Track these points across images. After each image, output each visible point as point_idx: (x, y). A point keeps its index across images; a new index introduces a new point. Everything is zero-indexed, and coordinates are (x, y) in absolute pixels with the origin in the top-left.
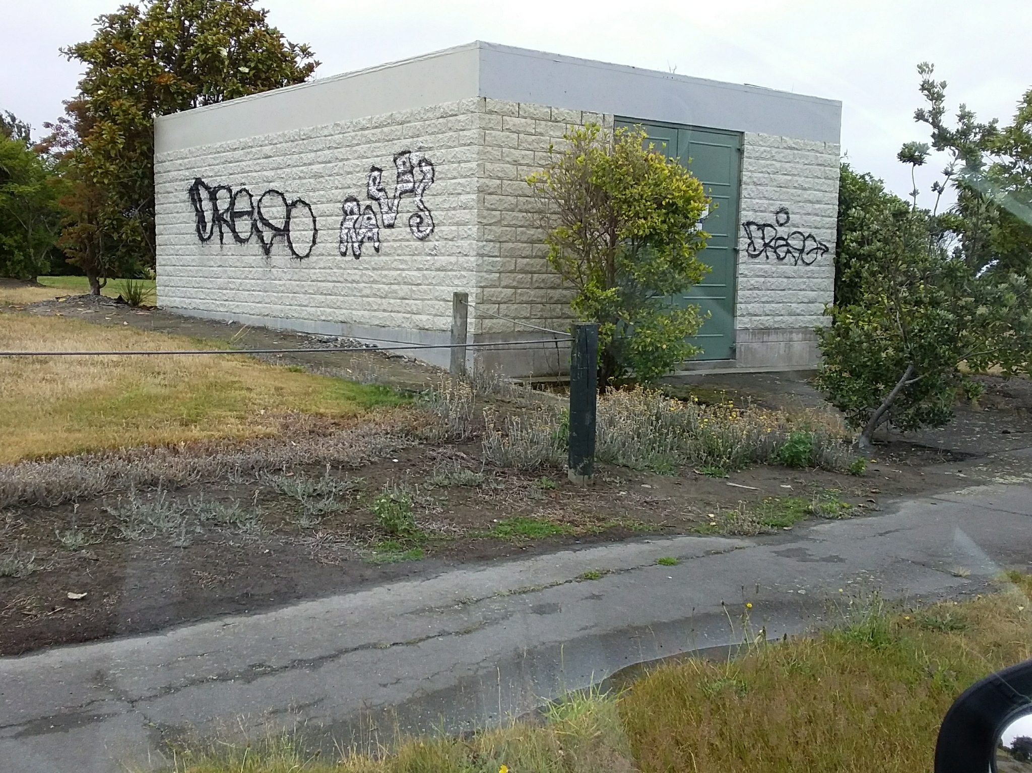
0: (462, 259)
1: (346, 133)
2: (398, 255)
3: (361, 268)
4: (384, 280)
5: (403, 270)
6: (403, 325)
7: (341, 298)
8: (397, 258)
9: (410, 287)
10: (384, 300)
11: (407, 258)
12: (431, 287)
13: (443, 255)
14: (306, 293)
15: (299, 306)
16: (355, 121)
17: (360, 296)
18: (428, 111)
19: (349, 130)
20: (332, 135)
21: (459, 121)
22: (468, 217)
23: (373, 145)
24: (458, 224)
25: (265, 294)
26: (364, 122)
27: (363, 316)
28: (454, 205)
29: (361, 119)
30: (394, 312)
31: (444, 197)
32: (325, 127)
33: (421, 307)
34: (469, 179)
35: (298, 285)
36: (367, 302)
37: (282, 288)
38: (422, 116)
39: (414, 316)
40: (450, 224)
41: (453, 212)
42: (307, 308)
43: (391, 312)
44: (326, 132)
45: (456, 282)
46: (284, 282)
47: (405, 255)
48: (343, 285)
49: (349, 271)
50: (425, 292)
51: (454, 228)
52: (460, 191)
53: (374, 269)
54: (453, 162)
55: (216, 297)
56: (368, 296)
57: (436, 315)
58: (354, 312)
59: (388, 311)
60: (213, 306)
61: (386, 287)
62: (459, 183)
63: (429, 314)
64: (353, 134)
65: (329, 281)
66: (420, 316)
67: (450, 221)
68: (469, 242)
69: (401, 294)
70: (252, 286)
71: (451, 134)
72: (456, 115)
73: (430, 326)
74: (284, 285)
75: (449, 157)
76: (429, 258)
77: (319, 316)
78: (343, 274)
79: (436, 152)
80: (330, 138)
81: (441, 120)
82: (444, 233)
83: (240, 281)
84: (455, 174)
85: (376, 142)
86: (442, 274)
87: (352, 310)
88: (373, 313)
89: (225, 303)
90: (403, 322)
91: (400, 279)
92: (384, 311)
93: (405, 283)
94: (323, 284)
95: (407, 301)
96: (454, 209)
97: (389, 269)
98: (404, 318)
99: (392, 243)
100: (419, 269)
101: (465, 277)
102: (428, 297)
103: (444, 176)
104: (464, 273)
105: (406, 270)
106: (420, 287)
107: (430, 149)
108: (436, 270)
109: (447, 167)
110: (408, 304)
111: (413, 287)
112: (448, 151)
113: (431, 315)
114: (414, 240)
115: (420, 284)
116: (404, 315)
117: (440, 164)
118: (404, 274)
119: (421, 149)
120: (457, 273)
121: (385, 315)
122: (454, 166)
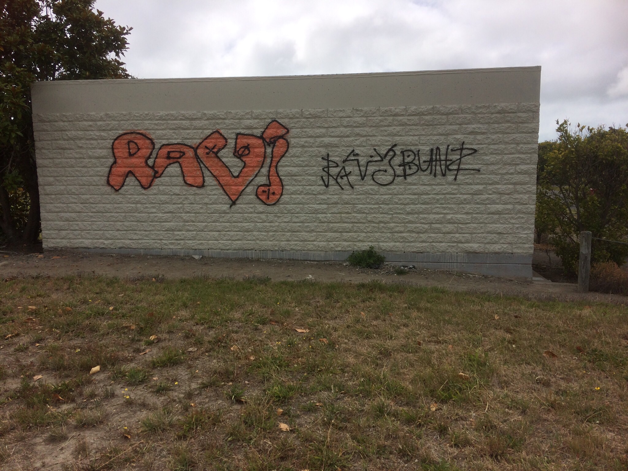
0: (518, 207)
1: (371, 116)
2: (441, 204)
3: (392, 213)
4: (422, 221)
5: (447, 214)
6: (448, 251)
7: (364, 234)
8: (439, 206)
9: (456, 225)
10: (421, 235)
11: (452, 206)
12: (482, 225)
13: (498, 204)
14: (313, 231)
15: (302, 241)
16: (383, 109)
17: (390, 233)
18: (481, 108)
19: (374, 115)
20: (350, 117)
21: (519, 117)
22: (528, 179)
23: (408, 127)
24: (515, 184)
25: (246, 233)
26: (397, 110)
27: (394, 246)
28: (511, 171)
29: (393, 108)
30: (437, 242)
31: (499, 166)
32: (341, 111)
33: (470, 238)
34: (529, 155)
35: (299, 226)
36: (400, 236)
37: (274, 229)
38: (473, 110)
39: (460, 245)
40: (505, 184)
41: (510, 176)
42: (315, 243)
43: (433, 242)
44: (341, 114)
45: (513, 221)
46: (277, 224)
47: (449, 203)
48: (367, 225)
49: (375, 215)
50: (475, 228)
51: (511, 186)
52: (518, 163)
53: (409, 213)
54: (512, 143)
55: (162, 237)
56: (401, 232)
57: (488, 243)
58: (381, 244)
59: (428, 242)
60: (156, 244)
61: (426, 226)
62: (518, 157)
63: (479, 243)
64: (380, 118)
65: (346, 222)
66: (470, 245)
67: (506, 182)
68: (528, 196)
69: (444, 230)
70: (225, 227)
71: (509, 125)
72: (515, 113)
73: (482, 250)
74: (278, 226)
75: (506, 140)
76: (479, 206)
77: (332, 248)
78: (367, 217)
79: (490, 136)
80: (348, 119)
81: (498, 115)
82: (500, 190)
83: (206, 224)
84: (513, 151)
85: (412, 125)
86: (496, 217)
87: (379, 242)
88: (408, 244)
89: (179, 242)
90: (447, 249)
91: (444, 220)
92: (423, 242)
93: (450, 223)
94: (338, 225)
95: (452, 235)
96: (512, 174)
97: (429, 214)
98: (449, 246)
99: (434, 196)
100: (467, 213)
101: (523, 218)
102: (478, 231)
103: (499, 152)
104: (521, 216)
105: (452, 214)
106: (468, 225)
107: (483, 133)
108: (489, 214)
109: (503, 146)
110: (454, 237)
111: (460, 225)
112: (505, 135)
113: (482, 243)
114: (461, 194)
115: (469, 223)
116: (449, 244)
117: (495, 144)
118: (449, 217)
119: (471, 133)
120: (513, 215)
121: (424, 244)
122: (513, 146)
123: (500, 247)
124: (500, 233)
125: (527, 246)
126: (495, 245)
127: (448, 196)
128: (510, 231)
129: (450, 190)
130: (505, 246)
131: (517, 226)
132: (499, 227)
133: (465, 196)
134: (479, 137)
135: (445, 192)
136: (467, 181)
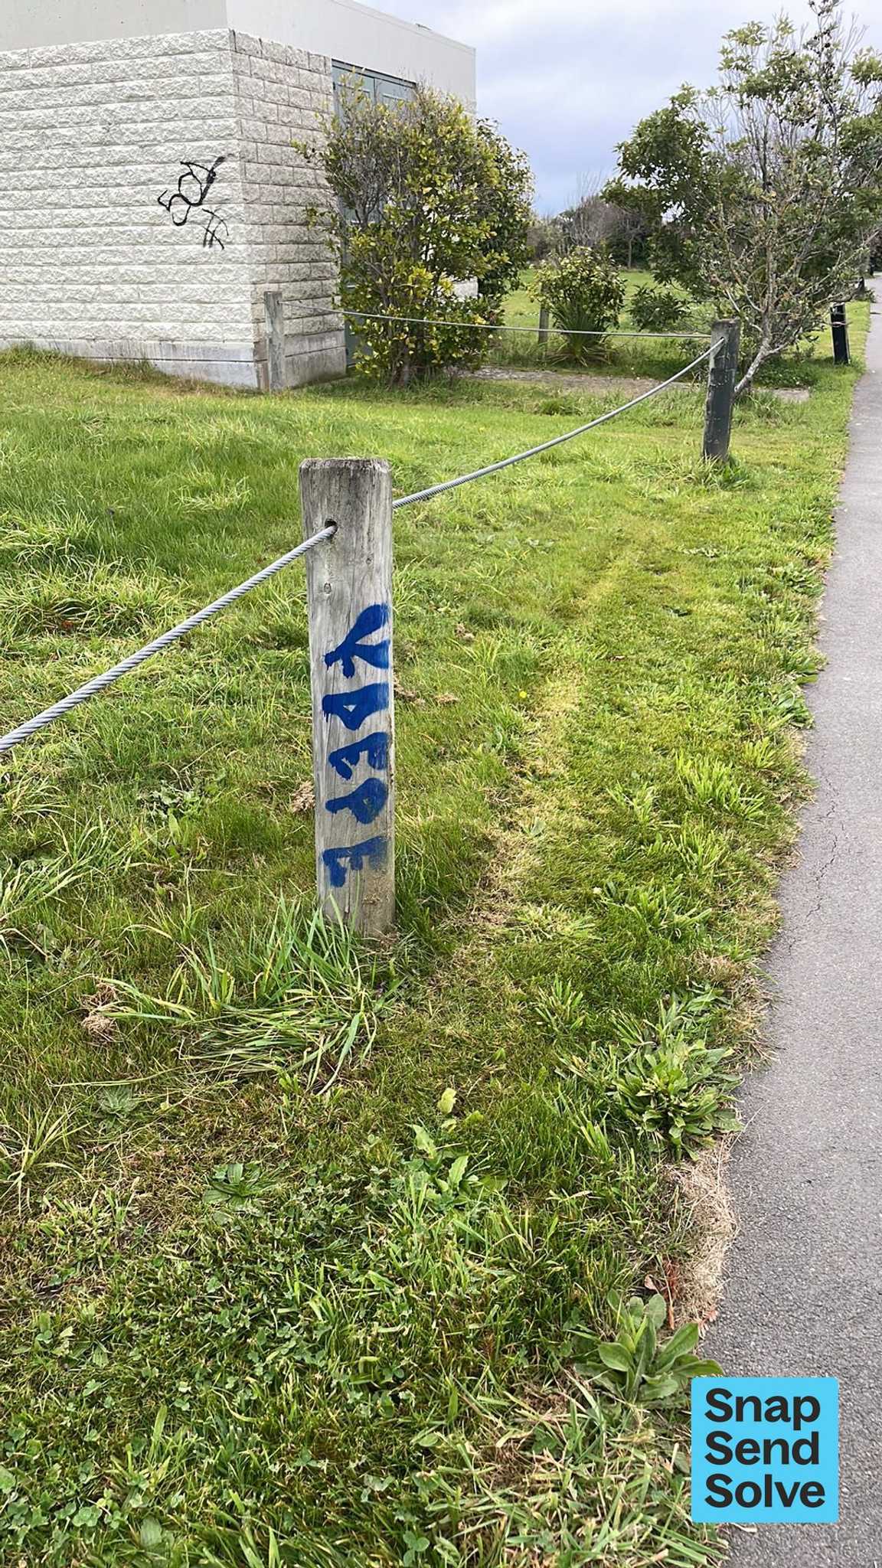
2: (108, 245)
3: (40, 263)
4: (86, 278)
5: (120, 264)
6: (130, 336)
8: (105, 248)
9: (135, 286)
10: (88, 306)
11: (125, 248)
12: (173, 286)
13: (189, 243)
17: (44, 301)
18: (137, 44)
21: (199, 61)
22: (227, 192)
26: (15, 57)
27: (53, 327)
29: (8, 53)
30: (111, 319)
33: (158, 312)
34: (224, 142)
36: (59, 308)
38: (127, 51)
39: (147, 325)
43: (106, 319)
45: (216, 277)
47: (118, 244)
48: (8, 287)
49: (16, 268)
50: (163, 292)
53: (64, 264)
54: (194, 118)
56: (59, 301)
57: (186, 321)
58: (36, 323)
59: (100, 320)
61: (93, 289)
62: (207, 147)
63: (173, 321)
66: (160, 324)
69: (119, 296)
71: (185, 78)
72: (191, 52)
73: (178, 335)
75: (185, 111)
76: (162, 248)
79: (159, 103)
81: (164, 58)
84: (198, 133)
85: (42, 86)
86: (190, 268)
87: (31, 320)
88: (73, 323)
90: (128, 332)
91: (116, 277)
92: (92, 319)
93: (125, 282)
95: (132, 306)
97: (93, 264)
98: (130, 327)
99: (94, 229)
100: (147, 263)
101: (230, 271)
102: (170, 298)
103: (178, 137)
104: (228, 266)
105: (126, 264)
106: (154, 286)
107: (149, 98)
108: (180, 263)
109: (182, 124)
110: (135, 309)
111: (141, 286)
112: (183, 101)
113: (178, 321)
114: (135, 224)
115: (153, 282)
116: (130, 323)
117: (169, 120)
118: (122, 269)
119: (130, 98)
120: (216, 266)
121: (96, 324)
122: (196, 122)
123: (203, 329)
124: (199, 302)
125: (241, 326)
126: (196, 325)
127: (114, 228)
128: (215, 298)
129: (116, 216)
130: (210, 326)
131: (223, 286)
132: (197, 289)
133: (140, 229)
134: (144, 106)
135: (109, 220)
136: (138, 197)
